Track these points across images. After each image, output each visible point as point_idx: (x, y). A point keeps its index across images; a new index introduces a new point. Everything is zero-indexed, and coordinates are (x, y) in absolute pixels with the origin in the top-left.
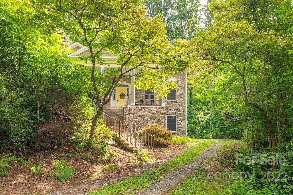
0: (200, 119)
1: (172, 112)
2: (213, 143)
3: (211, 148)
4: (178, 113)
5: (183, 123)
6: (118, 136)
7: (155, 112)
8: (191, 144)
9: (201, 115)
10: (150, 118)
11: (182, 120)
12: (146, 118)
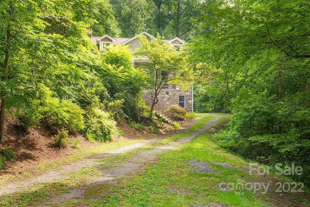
0: (200, 93)
1: (182, 92)
2: (212, 117)
3: (211, 121)
4: (187, 93)
5: (190, 101)
6: (158, 114)
7: (171, 94)
8: (197, 118)
9: (200, 89)
10: (168, 99)
11: (190, 99)
12: (165, 99)
